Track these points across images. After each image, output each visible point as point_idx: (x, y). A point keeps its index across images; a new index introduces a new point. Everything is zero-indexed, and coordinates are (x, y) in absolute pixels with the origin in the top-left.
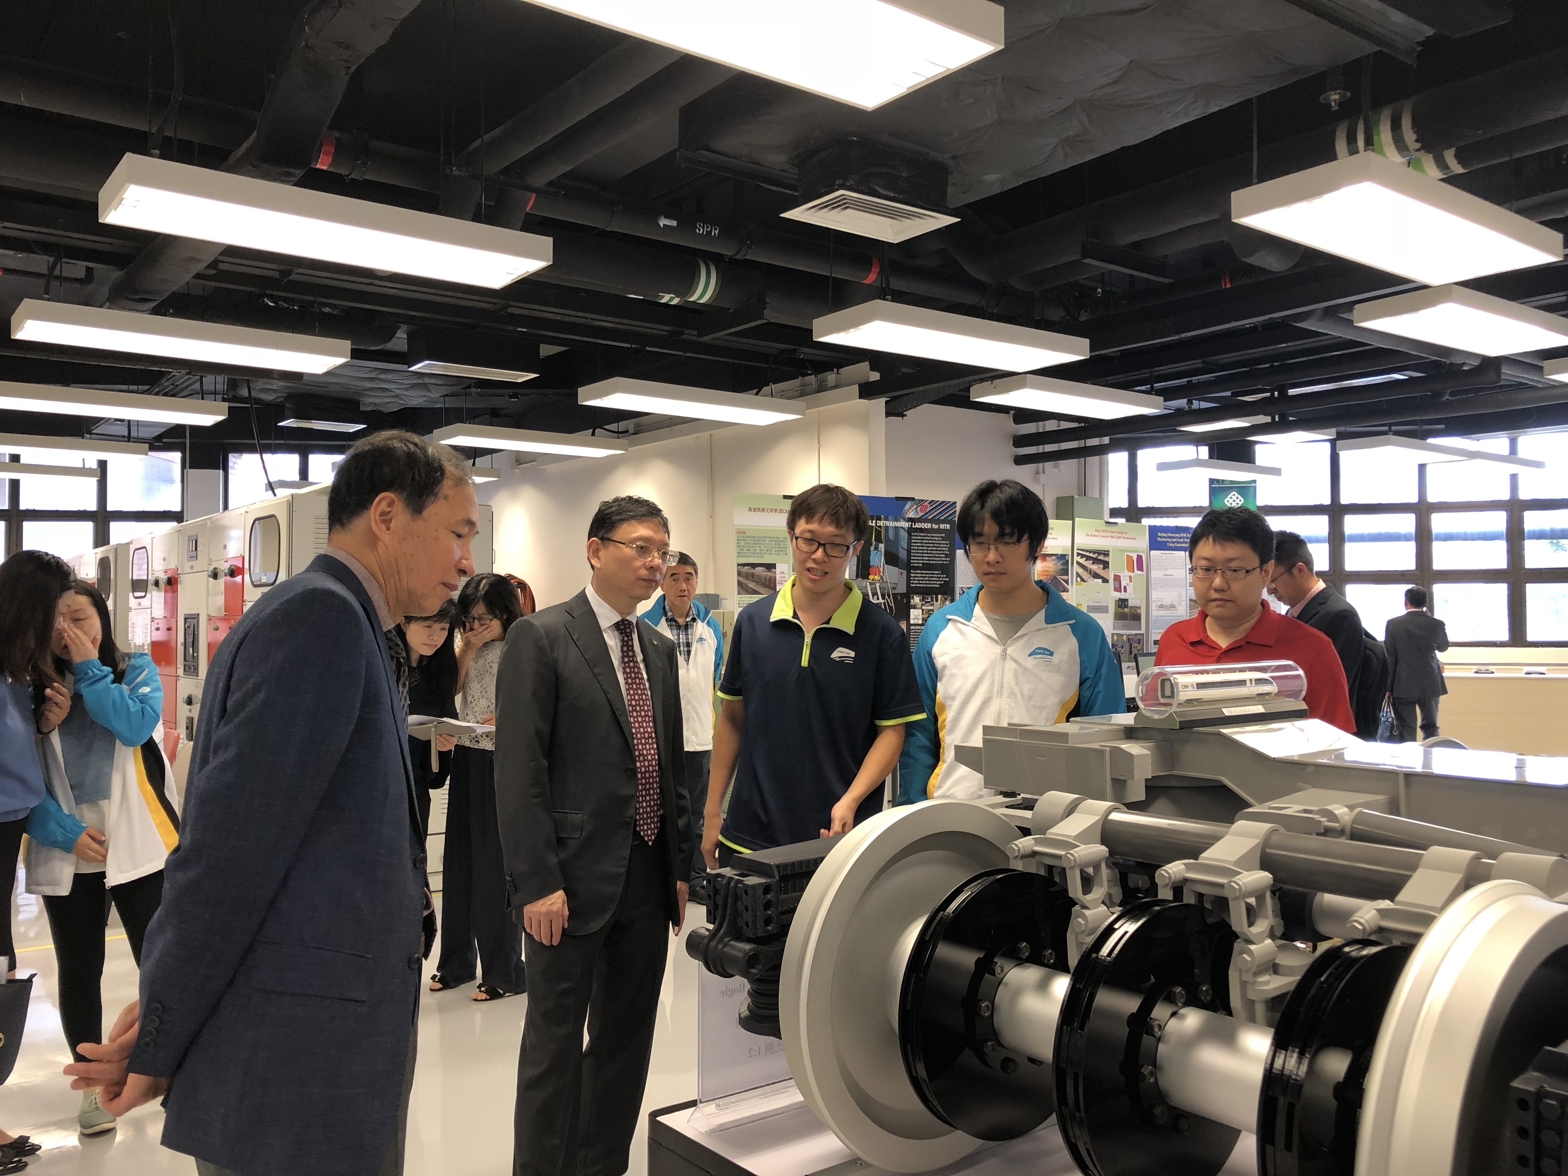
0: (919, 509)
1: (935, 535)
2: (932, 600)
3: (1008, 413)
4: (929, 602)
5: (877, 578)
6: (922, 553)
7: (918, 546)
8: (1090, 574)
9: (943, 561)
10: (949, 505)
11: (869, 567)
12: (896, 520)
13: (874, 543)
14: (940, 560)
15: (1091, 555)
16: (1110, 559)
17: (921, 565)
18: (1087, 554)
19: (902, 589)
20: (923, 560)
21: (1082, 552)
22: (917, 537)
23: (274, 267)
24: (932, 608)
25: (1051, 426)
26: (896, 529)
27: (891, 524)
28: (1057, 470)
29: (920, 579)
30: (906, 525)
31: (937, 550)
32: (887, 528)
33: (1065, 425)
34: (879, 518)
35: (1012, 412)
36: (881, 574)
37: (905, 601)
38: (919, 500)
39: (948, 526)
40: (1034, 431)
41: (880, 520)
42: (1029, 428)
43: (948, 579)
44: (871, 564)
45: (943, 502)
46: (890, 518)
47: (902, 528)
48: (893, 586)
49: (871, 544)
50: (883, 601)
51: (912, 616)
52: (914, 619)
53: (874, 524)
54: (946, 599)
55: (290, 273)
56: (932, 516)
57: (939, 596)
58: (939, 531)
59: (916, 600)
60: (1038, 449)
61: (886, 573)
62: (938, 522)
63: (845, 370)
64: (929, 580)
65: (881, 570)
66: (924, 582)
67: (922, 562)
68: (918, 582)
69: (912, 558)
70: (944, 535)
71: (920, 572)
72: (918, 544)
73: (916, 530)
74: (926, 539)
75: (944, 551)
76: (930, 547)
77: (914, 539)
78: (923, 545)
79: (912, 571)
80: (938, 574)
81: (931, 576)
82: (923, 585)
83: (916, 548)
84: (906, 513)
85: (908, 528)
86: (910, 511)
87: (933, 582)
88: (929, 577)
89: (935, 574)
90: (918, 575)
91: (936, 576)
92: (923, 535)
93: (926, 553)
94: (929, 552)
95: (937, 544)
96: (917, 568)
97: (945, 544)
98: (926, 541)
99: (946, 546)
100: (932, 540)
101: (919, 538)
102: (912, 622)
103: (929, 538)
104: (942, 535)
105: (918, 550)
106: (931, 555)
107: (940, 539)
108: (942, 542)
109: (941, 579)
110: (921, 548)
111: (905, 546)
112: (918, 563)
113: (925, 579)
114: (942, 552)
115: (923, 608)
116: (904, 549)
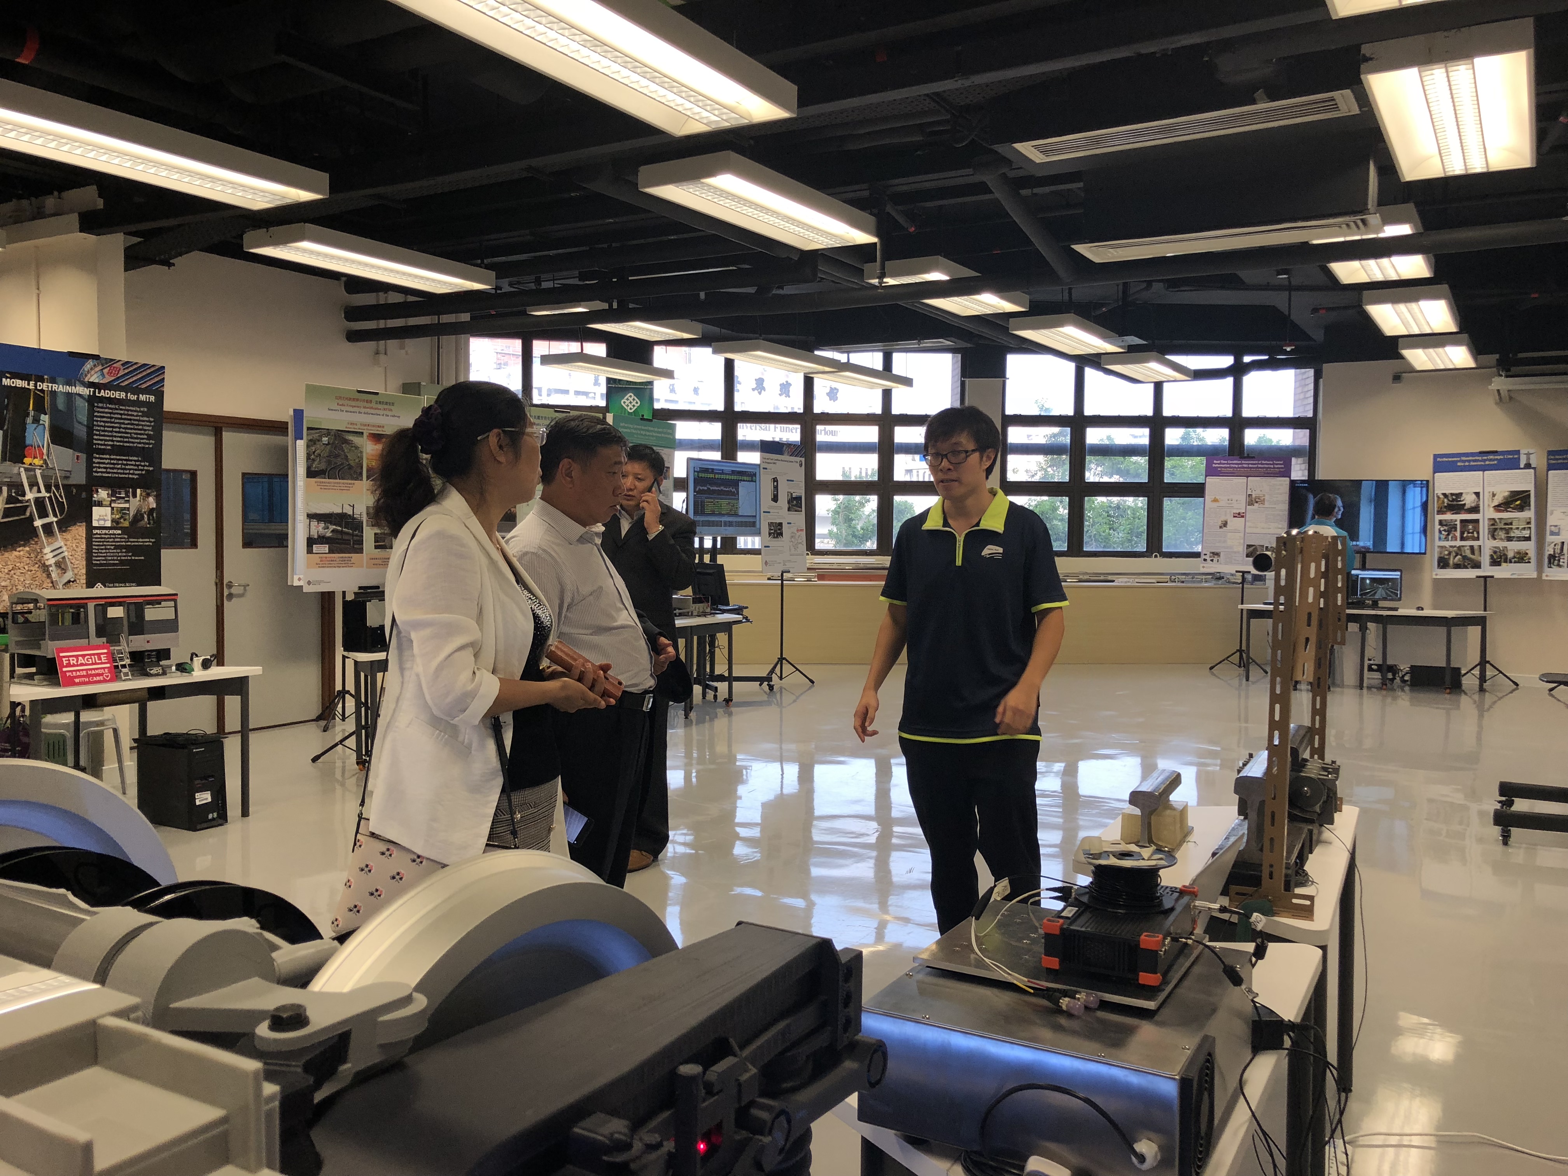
0: (105, 371)
1: (132, 408)
5: (37, 462)
6: (111, 432)
7: (104, 422)
9: (143, 443)
10: (152, 369)
11: (24, 446)
12: (69, 383)
13: (32, 413)
14: (140, 443)
17: (109, 447)
19: (79, 478)
20: (112, 441)
22: (103, 411)
26: (69, 395)
27: (60, 388)
29: (103, 466)
30: (86, 391)
31: (138, 429)
32: (53, 393)
34: (40, 379)
36: (45, 457)
37: (84, 495)
38: (106, 359)
39: (153, 398)
41: (43, 382)
43: (151, 469)
44: (28, 442)
45: (145, 365)
46: (59, 379)
47: (79, 395)
48: (63, 474)
49: (28, 415)
50: (48, 495)
51: (95, 516)
52: (98, 520)
53: (31, 387)
54: (148, 495)
56: (126, 383)
57: (138, 491)
58: (138, 403)
60: (380, 324)
61: (53, 456)
62: (137, 391)
64: (121, 469)
65: (45, 451)
66: (115, 471)
67: (110, 443)
68: (105, 470)
69: (95, 437)
70: (146, 410)
71: (108, 456)
72: (104, 419)
73: (102, 399)
74: (117, 414)
75: (145, 430)
76: (123, 424)
77: (98, 412)
78: (113, 420)
79: (95, 455)
80: (138, 461)
81: (125, 462)
82: (110, 475)
83: (102, 424)
84: (86, 376)
85: (89, 395)
86: (93, 372)
87: (128, 471)
88: (122, 464)
89: (131, 460)
90: (107, 461)
91: (133, 463)
92: (110, 406)
93: (116, 432)
94: (121, 430)
95: (135, 420)
96: (103, 452)
97: (147, 421)
98: (116, 416)
99: (148, 423)
100: (128, 415)
101: (107, 410)
102: (95, 524)
103: (122, 412)
104: (142, 409)
105: (105, 427)
106: (126, 435)
107: (140, 414)
108: (141, 419)
109: (140, 467)
110: (109, 424)
111: (84, 420)
112: (104, 445)
113: (116, 466)
114: (142, 432)
115: (113, 505)
116: (82, 424)
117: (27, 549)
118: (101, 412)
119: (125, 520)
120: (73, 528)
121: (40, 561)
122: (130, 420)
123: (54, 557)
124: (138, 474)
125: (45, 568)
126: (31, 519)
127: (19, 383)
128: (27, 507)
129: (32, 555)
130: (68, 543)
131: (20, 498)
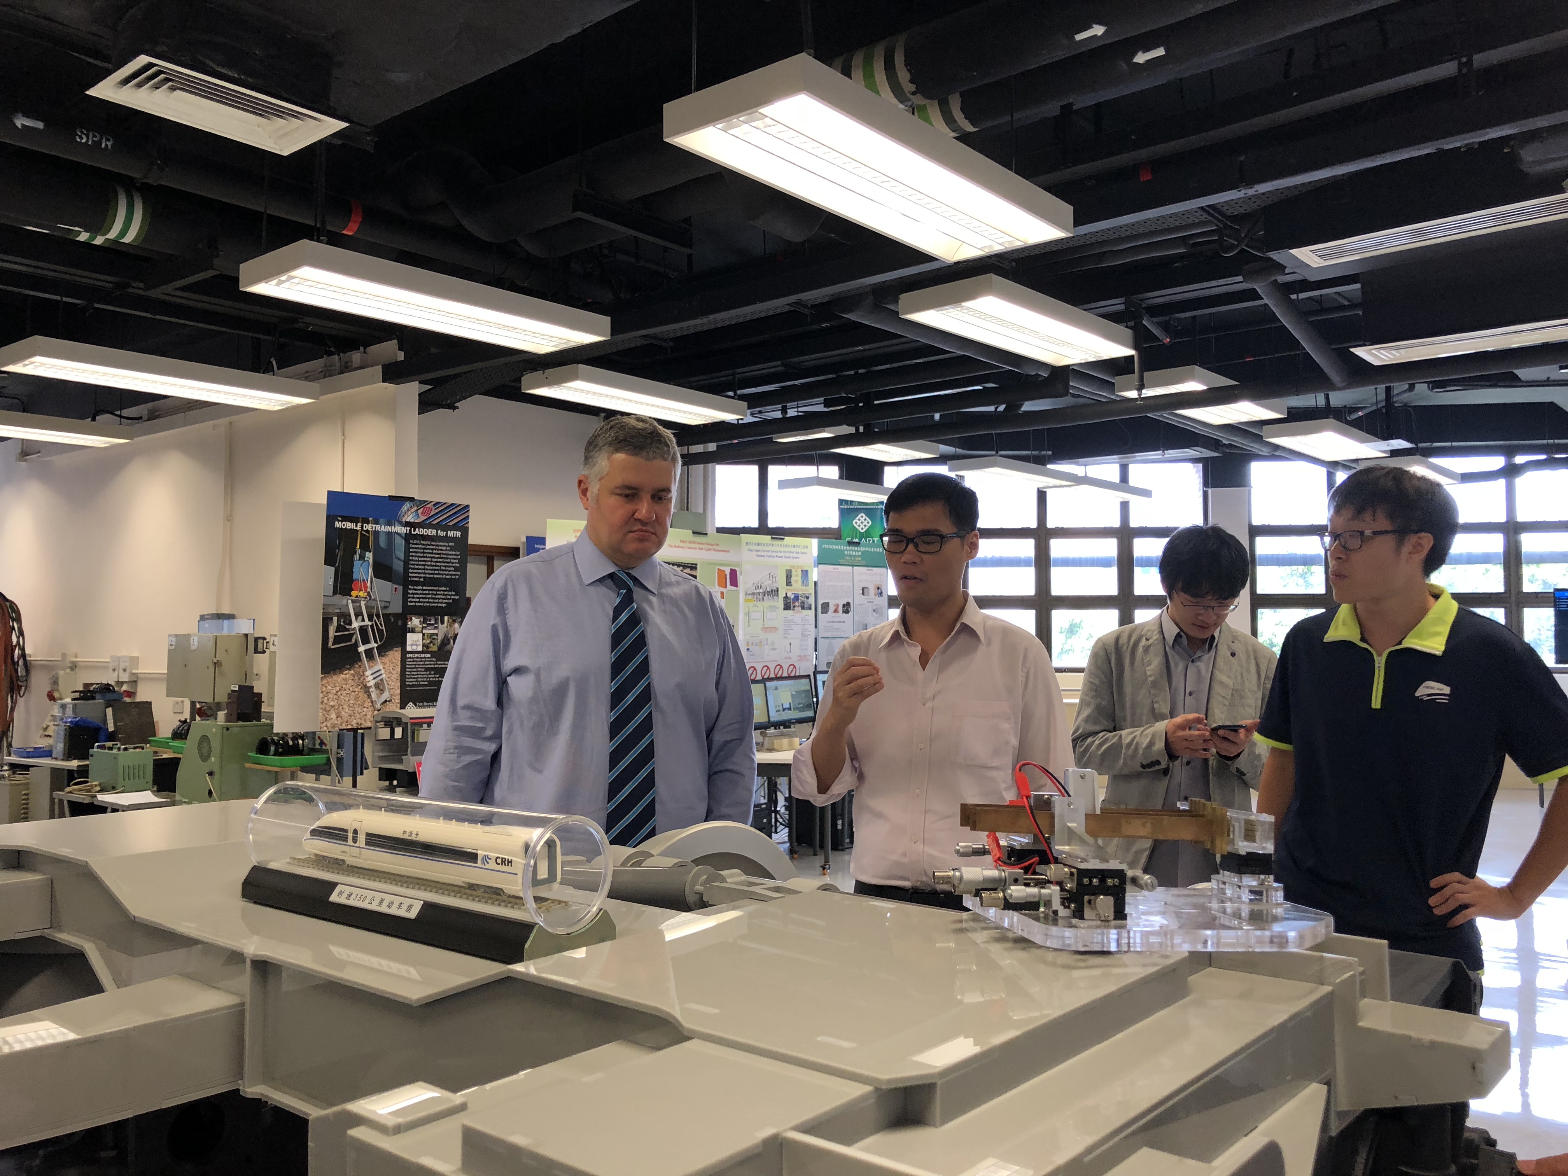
0: (420, 511)
1: (441, 544)
2: (436, 623)
4: (433, 624)
5: (362, 594)
6: (424, 565)
7: (418, 557)
9: (451, 575)
10: (459, 508)
11: (352, 581)
12: (389, 524)
13: (359, 551)
14: (448, 575)
17: (422, 580)
19: (396, 608)
20: (425, 573)
22: (417, 546)
24: (436, 631)
26: (389, 534)
29: (418, 596)
30: (403, 530)
31: (445, 562)
32: (376, 533)
34: (366, 521)
36: (369, 590)
37: (400, 623)
38: (420, 501)
39: (459, 534)
41: (368, 523)
43: (457, 597)
44: (355, 577)
45: (452, 504)
46: (381, 520)
47: (398, 533)
48: (383, 604)
49: (355, 553)
50: (370, 624)
51: (409, 642)
52: (411, 645)
53: (359, 528)
54: (454, 621)
56: (437, 520)
57: (446, 618)
58: (446, 539)
61: (375, 589)
62: (446, 528)
63: (371, 349)
64: (432, 598)
65: (368, 585)
66: (427, 600)
67: (423, 575)
68: (418, 600)
69: (410, 571)
70: (453, 544)
71: (421, 588)
72: (418, 554)
73: (417, 537)
74: (430, 549)
75: (453, 563)
76: (434, 558)
77: (413, 548)
78: (425, 555)
79: (410, 587)
80: (445, 591)
81: (435, 592)
82: (422, 604)
84: (404, 516)
85: (406, 534)
86: (409, 513)
87: (437, 601)
88: (432, 594)
89: (440, 591)
90: (419, 592)
91: (442, 592)
92: (424, 542)
93: (428, 565)
94: (433, 563)
95: (443, 554)
96: (417, 583)
97: (454, 555)
98: (428, 551)
99: (455, 557)
100: (438, 550)
101: (420, 546)
102: (409, 649)
103: (434, 547)
104: (450, 544)
105: (419, 561)
106: (436, 568)
107: (448, 548)
108: (450, 553)
109: (448, 597)
110: (422, 559)
111: (402, 556)
112: (418, 577)
113: (428, 596)
114: (450, 564)
115: (424, 631)
116: (399, 559)
117: (352, 672)
118: (416, 548)
119: (434, 645)
120: (390, 653)
121: (362, 683)
122: (440, 554)
123: (374, 678)
124: (446, 603)
125: (366, 689)
126: (356, 645)
127: (349, 525)
128: (353, 634)
129: (356, 678)
130: (386, 666)
131: (347, 627)
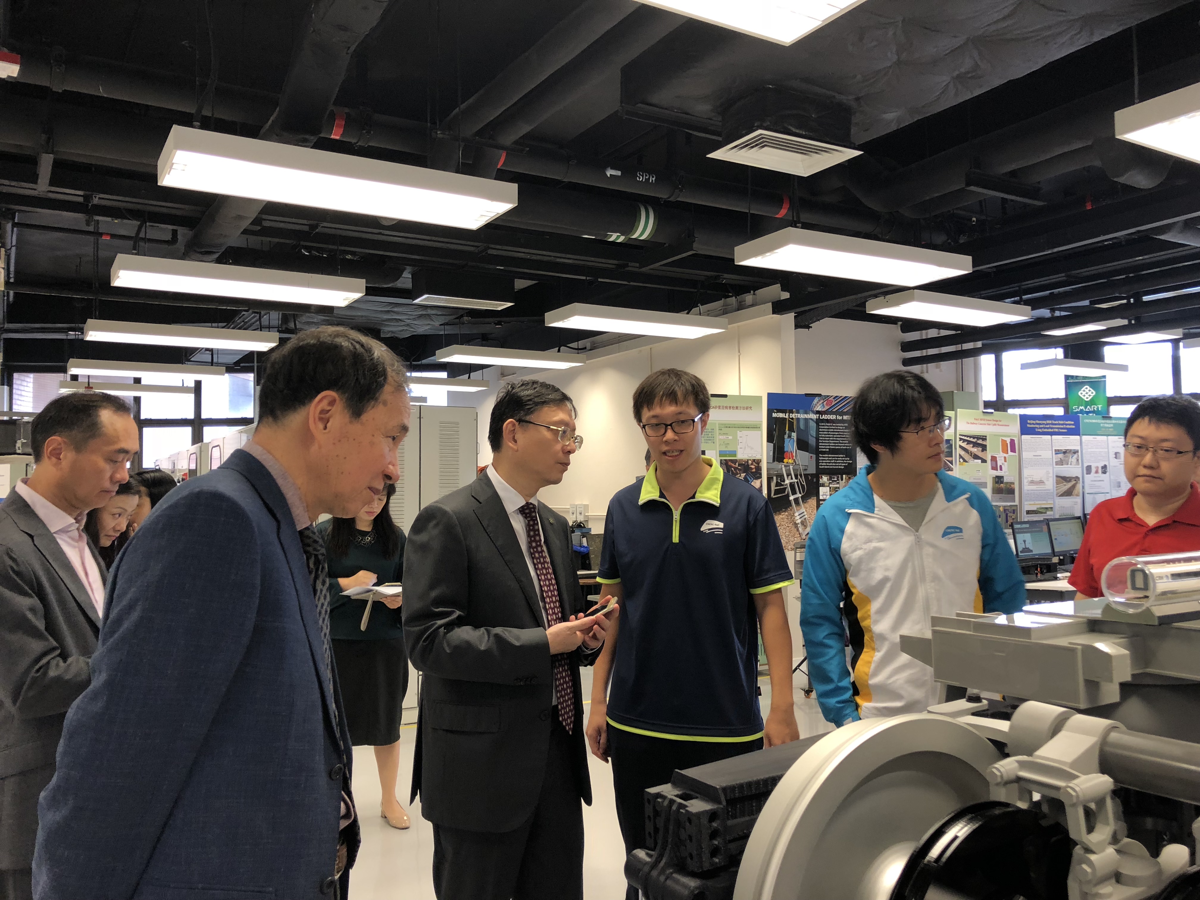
0: (825, 403)
1: (839, 425)
2: (838, 480)
3: (896, 324)
4: (835, 481)
6: (829, 440)
8: (971, 455)
9: (847, 446)
11: (784, 452)
12: (806, 413)
13: (787, 432)
14: (844, 446)
15: (971, 439)
16: (988, 443)
17: (828, 450)
18: (968, 439)
19: (812, 470)
20: (829, 446)
21: (963, 437)
22: (824, 427)
23: (305, 222)
25: (932, 333)
26: (806, 419)
27: (802, 416)
28: (938, 370)
29: (827, 462)
30: (814, 417)
31: (841, 438)
32: (798, 419)
33: (944, 333)
34: (791, 412)
35: (900, 323)
37: (815, 480)
38: (825, 396)
40: (919, 338)
41: (793, 413)
42: (914, 336)
43: (851, 462)
44: (785, 450)
45: (846, 397)
46: (801, 411)
47: (811, 419)
48: (804, 467)
49: (785, 433)
50: (796, 481)
51: (821, 493)
52: (823, 495)
53: (787, 417)
54: (850, 478)
55: (317, 226)
56: (836, 409)
57: (844, 476)
58: (843, 421)
59: (825, 479)
60: (922, 353)
61: (798, 457)
62: (841, 414)
63: (761, 292)
64: (835, 463)
65: (794, 454)
66: (831, 464)
67: (829, 447)
68: (825, 464)
69: (820, 444)
70: (847, 425)
71: (827, 456)
72: (825, 433)
73: (823, 421)
74: (833, 429)
76: (835, 435)
77: (822, 429)
78: (829, 433)
79: (820, 455)
80: (843, 457)
82: (828, 467)
83: (824, 436)
84: (814, 407)
85: (817, 419)
86: (818, 405)
87: (838, 464)
88: (835, 460)
89: (840, 457)
90: (826, 459)
91: (841, 459)
92: (829, 424)
93: (831, 440)
94: (834, 439)
95: (842, 432)
96: (824, 453)
98: (831, 430)
100: (837, 429)
101: (826, 427)
102: (821, 498)
104: (845, 425)
108: (845, 431)
109: (845, 461)
110: (828, 436)
111: (814, 434)
112: (825, 448)
113: (832, 461)
114: (845, 439)
115: (830, 486)
116: (813, 437)
117: (787, 513)
120: (809, 500)
121: (793, 521)
122: (839, 432)
123: (800, 518)
124: (844, 466)
125: (796, 525)
126: (788, 496)
127: (781, 415)
128: (786, 488)
129: (789, 517)
130: (807, 510)
131: (782, 483)
